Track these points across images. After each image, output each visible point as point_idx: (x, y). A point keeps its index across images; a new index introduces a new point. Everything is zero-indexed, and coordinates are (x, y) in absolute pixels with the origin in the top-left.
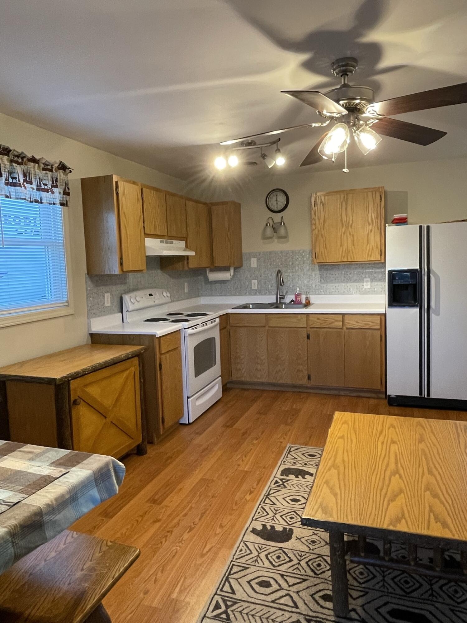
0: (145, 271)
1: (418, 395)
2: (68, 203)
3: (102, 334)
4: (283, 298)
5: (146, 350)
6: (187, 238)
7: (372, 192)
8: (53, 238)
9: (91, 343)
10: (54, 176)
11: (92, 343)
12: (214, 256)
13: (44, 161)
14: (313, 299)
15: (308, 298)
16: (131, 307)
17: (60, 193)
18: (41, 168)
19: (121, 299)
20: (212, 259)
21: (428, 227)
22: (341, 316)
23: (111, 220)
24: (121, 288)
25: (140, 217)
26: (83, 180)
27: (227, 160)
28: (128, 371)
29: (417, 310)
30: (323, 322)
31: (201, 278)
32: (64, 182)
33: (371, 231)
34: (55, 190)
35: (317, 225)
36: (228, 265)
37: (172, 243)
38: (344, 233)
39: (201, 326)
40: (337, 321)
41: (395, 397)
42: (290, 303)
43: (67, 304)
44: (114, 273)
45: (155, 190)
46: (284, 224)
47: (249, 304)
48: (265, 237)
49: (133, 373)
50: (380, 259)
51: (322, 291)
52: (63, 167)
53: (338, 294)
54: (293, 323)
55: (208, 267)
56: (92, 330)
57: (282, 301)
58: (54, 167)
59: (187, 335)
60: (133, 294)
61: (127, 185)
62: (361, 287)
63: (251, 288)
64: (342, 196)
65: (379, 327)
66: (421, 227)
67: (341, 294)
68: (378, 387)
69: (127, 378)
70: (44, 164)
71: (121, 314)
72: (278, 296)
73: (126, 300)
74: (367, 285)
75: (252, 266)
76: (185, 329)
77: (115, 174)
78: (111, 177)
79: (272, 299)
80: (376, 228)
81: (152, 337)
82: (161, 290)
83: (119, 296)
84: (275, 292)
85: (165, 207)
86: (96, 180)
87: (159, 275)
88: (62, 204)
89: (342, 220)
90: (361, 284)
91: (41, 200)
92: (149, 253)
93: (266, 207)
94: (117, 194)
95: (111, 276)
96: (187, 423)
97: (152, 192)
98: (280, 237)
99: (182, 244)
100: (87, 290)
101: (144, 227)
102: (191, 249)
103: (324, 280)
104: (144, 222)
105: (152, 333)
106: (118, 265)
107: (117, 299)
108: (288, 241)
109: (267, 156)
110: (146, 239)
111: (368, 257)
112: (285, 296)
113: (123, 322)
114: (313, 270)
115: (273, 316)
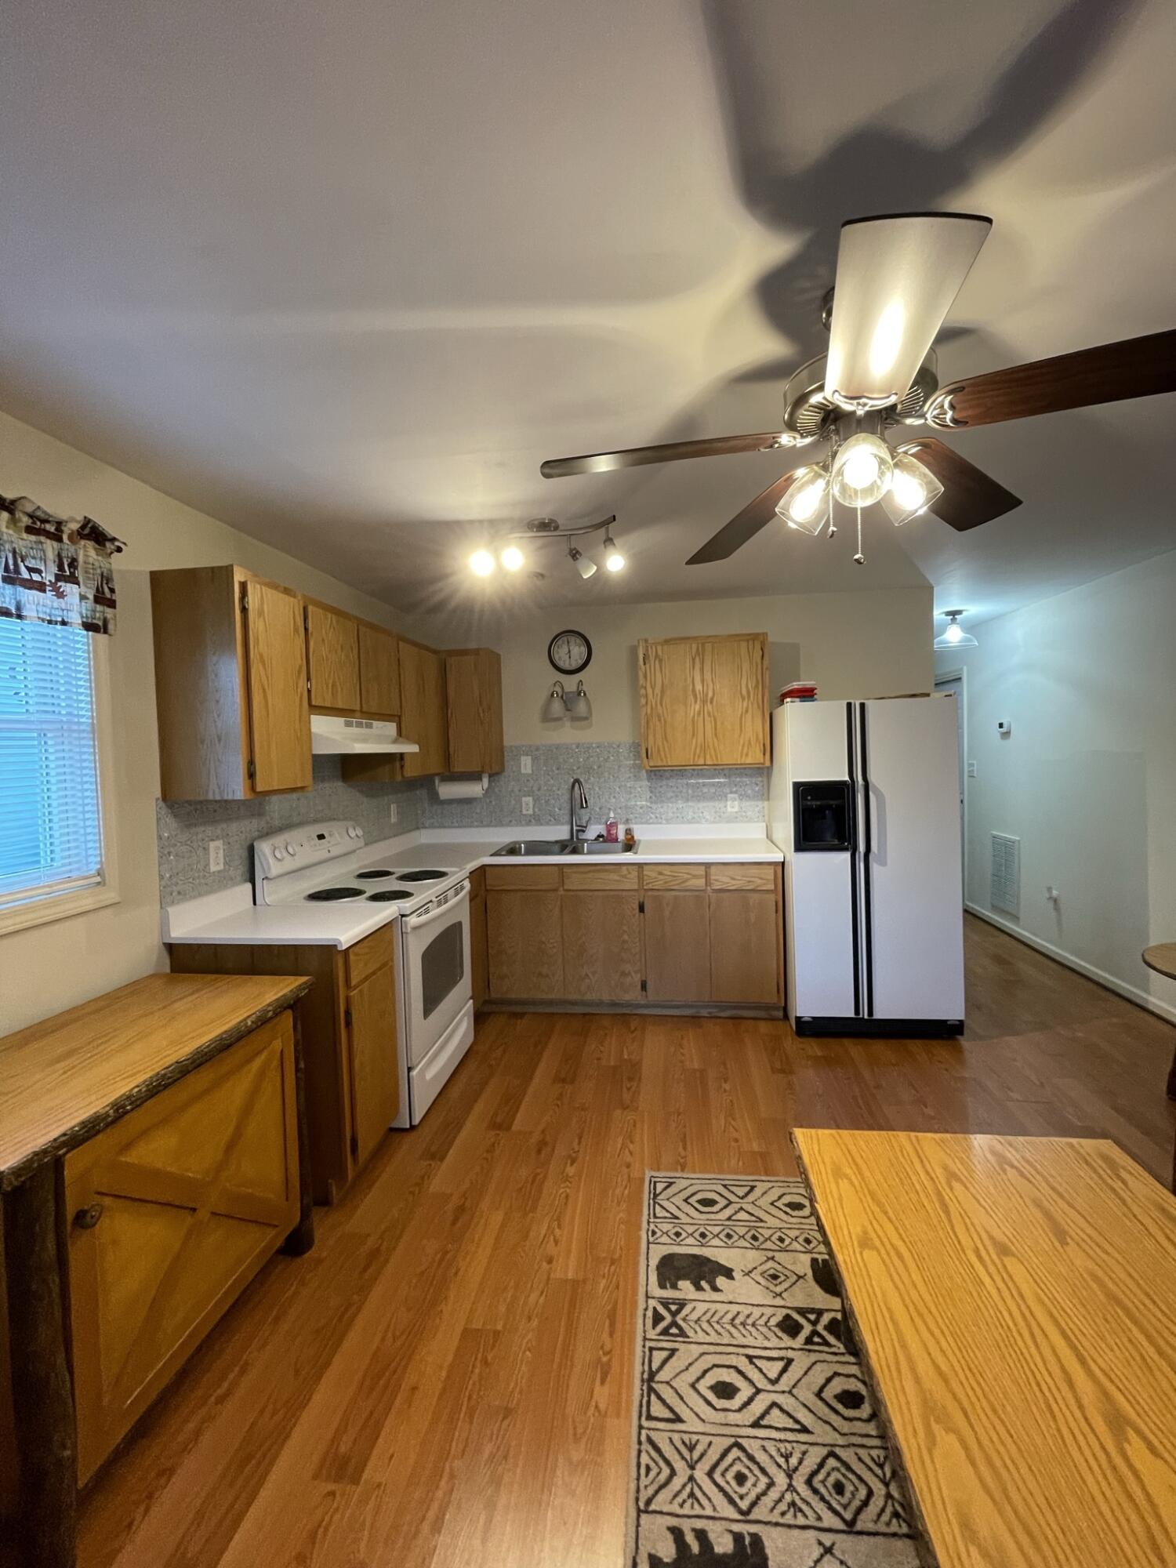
0: (310, 789)
1: (851, 1014)
2: (111, 627)
3: (199, 946)
4: (584, 831)
5: (311, 987)
6: (400, 717)
7: (748, 641)
8: (64, 712)
9: (168, 970)
10: (64, 554)
11: (173, 970)
12: (452, 752)
13: (30, 509)
14: (640, 833)
15: (630, 830)
16: (275, 869)
17: (83, 598)
18: (23, 525)
19: (251, 851)
20: (447, 757)
21: (862, 706)
22: (703, 868)
23: (228, 673)
24: (250, 826)
25: (300, 667)
26: (156, 578)
27: (497, 558)
28: (263, 1056)
29: (847, 856)
30: (671, 879)
31: (422, 793)
32: (99, 571)
33: (747, 711)
34: (67, 588)
35: (650, 696)
36: (480, 769)
37: (369, 726)
38: (699, 714)
39: (435, 904)
40: (695, 877)
41: (810, 1019)
42: (596, 839)
43: (98, 879)
44: (230, 797)
45: (336, 614)
46: (585, 694)
47: (519, 843)
48: (547, 717)
49: (279, 1054)
50: (762, 761)
51: (653, 816)
52: (93, 534)
53: (683, 823)
54: (611, 881)
55: (437, 774)
56: (173, 935)
57: (583, 836)
58: (65, 529)
59: (409, 930)
60: (279, 840)
61: (270, 593)
62: (723, 809)
63: (521, 811)
64: (694, 646)
65: (772, 887)
66: (849, 705)
67: (689, 822)
68: (772, 998)
69: (262, 1074)
70: (31, 516)
71: (249, 886)
72: (575, 828)
73: (264, 855)
74: (733, 806)
75: (523, 771)
76: (403, 916)
77: (241, 566)
78: (228, 571)
79: (561, 833)
80: (755, 706)
81: (328, 951)
82: (345, 823)
83: (246, 844)
84: (567, 818)
85: (355, 651)
86: (189, 578)
87: (338, 791)
88: (89, 626)
89: (694, 690)
90: (722, 805)
91: (19, 608)
92: (320, 749)
93: (550, 664)
94: (244, 610)
95: (226, 804)
96: (408, 1126)
97: (329, 615)
98: (576, 719)
99: (391, 728)
100: (160, 838)
101: (309, 691)
102: (410, 740)
103: (656, 797)
104: (309, 679)
105: (329, 940)
106: (241, 779)
107: (242, 853)
108: (591, 726)
109: (581, 555)
110: (312, 716)
111: (741, 757)
112: (586, 827)
113: (255, 903)
114: (637, 778)
115: (575, 869)
